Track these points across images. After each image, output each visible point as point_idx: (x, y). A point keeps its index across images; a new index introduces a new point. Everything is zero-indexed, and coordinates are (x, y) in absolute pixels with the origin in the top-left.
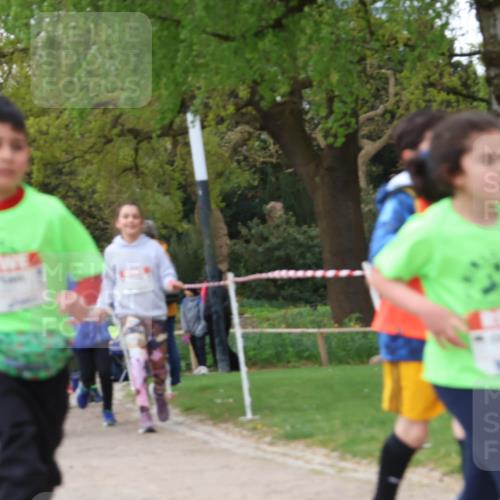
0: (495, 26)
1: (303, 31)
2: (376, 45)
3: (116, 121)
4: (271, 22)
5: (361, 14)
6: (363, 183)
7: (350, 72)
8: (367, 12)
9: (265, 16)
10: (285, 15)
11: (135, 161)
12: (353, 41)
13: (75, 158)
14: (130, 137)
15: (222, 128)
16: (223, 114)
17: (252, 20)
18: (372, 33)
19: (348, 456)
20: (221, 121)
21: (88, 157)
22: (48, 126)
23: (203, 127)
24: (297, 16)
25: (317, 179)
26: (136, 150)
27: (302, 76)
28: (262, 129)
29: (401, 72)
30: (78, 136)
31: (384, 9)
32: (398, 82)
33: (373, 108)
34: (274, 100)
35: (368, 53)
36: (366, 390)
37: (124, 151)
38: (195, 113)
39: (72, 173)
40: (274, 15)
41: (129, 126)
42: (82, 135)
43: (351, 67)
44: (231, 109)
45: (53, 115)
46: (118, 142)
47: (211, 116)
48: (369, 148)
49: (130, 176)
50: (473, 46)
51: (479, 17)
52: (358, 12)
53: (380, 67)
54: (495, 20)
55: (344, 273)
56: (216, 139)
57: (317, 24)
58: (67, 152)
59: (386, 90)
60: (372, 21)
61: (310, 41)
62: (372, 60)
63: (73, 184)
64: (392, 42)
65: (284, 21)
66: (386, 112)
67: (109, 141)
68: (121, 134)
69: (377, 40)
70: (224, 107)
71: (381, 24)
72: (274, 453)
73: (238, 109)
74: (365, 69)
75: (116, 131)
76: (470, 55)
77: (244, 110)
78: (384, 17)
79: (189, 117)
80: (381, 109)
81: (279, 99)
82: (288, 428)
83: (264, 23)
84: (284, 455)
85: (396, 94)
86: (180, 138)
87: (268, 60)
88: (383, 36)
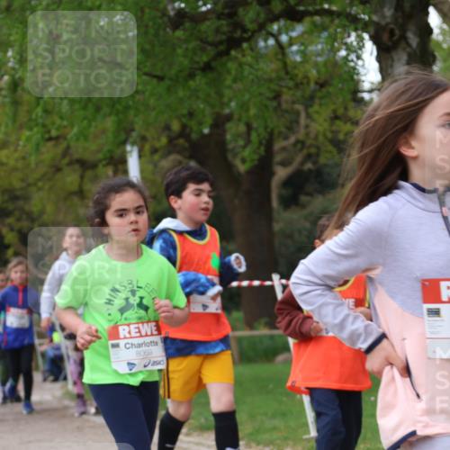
0: (392, 66)
1: (229, 72)
2: (291, 84)
3: (66, 152)
4: (202, 65)
5: (280, 57)
6: (275, 203)
7: (266, 106)
8: (284, 54)
9: (197, 59)
10: (214, 59)
11: (80, 186)
12: (270, 80)
13: (29, 185)
14: (77, 167)
15: (156, 157)
16: (157, 145)
17: (186, 62)
18: (287, 73)
19: (253, 445)
20: (154, 151)
21: (40, 184)
22: (8, 157)
23: (140, 157)
24: (225, 58)
25: (236, 201)
26: (82, 177)
27: (227, 111)
28: (191, 157)
29: (311, 106)
30: (33, 166)
31: (298, 52)
32: (308, 116)
33: (286, 138)
34: (201, 132)
35: (285, 90)
36: (271, 386)
37: (71, 178)
38: (133, 144)
39: (27, 198)
40: (205, 59)
41: (76, 156)
42: (37, 164)
43: (268, 103)
44: (164, 140)
45: (12, 148)
46: (66, 170)
47: (147, 147)
48: (281, 173)
49: (76, 200)
50: (372, 83)
51: (379, 59)
52: (276, 54)
53: (294, 103)
54: (393, 61)
55: (256, 283)
56: (150, 167)
57: (241, 65)
58: (23, 180)
59: (297, 122)
60: (288, 62)
61: (235, 81)
62: (287, 97)
63: (27, 208)
64: (305, 81)
65: (213, 64)
66: (298, 142)
67: (58, 170)
68: (70, 164)
69: (291, 79)
70: (159, 139)
71: (296, 65)
72: (189, 442)
73: (171, 140)
74: (279, 104)
75: (66, 161)
76: (370, 91)
77: (176, 142)
78: (298, 59)
79: (128, 148)
80: (292, 139)
81: (206, 131)
82: (203, 420)
83: (196, 66)
84: (198, 444)
85: (307, 126)
86: (120, 167)
87: (198, 98)
88: (297, 75)
